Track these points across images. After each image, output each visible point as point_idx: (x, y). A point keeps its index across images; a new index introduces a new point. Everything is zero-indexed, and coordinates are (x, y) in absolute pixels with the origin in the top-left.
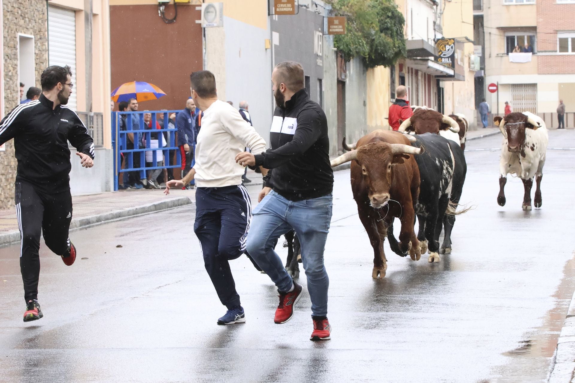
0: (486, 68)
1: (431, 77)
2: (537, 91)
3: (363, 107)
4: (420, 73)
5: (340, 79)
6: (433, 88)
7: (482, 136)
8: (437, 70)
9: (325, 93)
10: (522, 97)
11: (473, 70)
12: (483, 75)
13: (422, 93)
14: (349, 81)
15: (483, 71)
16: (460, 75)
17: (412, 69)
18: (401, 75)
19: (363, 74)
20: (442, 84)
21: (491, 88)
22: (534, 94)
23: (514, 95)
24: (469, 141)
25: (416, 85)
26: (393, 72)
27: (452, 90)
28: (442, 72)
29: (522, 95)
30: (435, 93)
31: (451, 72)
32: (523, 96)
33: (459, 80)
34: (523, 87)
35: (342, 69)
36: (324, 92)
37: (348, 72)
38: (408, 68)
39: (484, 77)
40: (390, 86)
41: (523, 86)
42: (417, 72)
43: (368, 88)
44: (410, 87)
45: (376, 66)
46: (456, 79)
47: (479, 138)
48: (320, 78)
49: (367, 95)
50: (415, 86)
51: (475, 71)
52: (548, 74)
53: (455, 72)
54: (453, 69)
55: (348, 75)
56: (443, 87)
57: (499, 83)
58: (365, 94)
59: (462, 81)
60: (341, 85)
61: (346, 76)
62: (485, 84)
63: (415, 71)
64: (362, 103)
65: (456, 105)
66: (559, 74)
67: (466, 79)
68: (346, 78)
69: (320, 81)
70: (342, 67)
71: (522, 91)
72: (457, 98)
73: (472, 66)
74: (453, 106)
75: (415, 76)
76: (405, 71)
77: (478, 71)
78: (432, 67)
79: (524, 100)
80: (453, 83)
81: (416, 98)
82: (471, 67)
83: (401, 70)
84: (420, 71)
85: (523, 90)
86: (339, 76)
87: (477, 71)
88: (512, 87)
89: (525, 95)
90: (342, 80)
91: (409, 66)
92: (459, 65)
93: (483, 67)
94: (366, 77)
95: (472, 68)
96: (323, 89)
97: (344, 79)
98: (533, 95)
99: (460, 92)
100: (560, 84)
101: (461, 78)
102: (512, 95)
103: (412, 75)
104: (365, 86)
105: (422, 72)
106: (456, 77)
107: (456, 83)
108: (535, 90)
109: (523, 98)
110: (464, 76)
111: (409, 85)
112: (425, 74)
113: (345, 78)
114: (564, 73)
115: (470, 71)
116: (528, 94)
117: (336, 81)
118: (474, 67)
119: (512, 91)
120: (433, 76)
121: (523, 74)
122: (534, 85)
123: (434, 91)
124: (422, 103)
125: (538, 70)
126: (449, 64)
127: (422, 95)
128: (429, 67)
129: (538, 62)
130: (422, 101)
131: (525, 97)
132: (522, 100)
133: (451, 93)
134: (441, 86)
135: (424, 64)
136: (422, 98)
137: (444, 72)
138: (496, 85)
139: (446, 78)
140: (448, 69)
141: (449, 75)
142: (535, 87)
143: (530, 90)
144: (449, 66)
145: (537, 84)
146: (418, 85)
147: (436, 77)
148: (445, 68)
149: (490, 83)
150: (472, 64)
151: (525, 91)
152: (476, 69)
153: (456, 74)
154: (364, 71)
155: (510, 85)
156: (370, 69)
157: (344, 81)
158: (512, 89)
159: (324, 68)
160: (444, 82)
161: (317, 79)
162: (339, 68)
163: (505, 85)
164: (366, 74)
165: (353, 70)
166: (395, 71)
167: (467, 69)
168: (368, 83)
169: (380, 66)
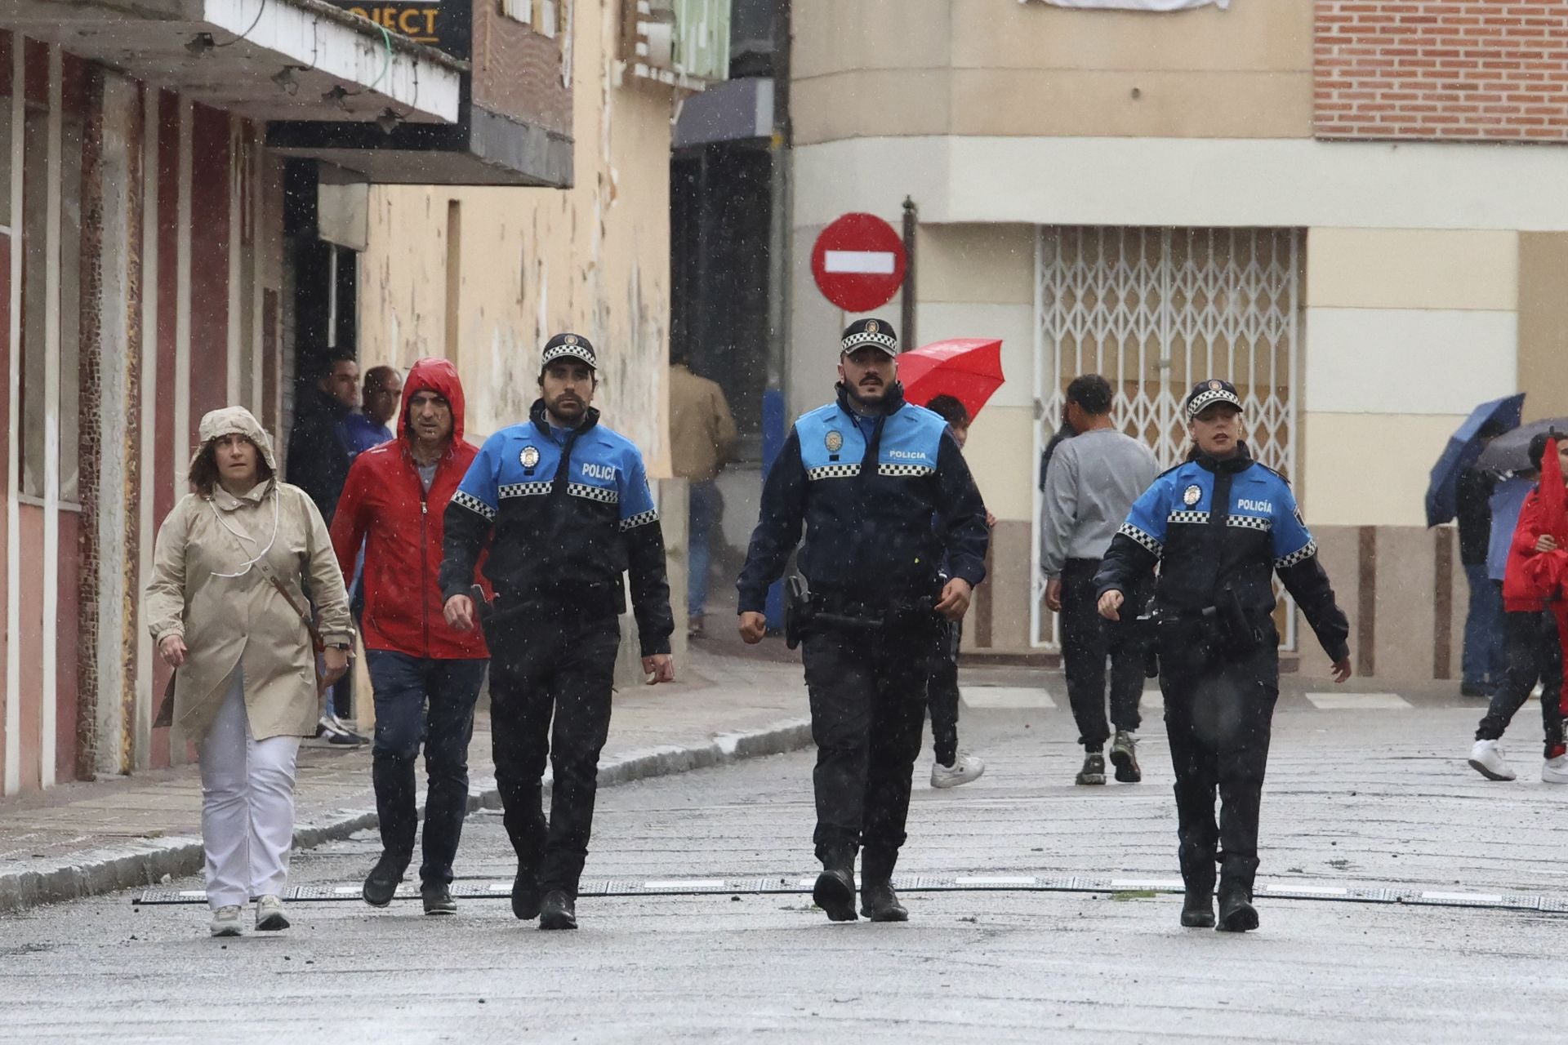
0: (801, 61)
1: (236, 132)
2: (1302, 308)
4: (116, 95)
6: (247, 243)
7: (728, 744)
8: (288, 70)
11: (668, 78)
12: (764, 124)
13: (137, 294)
15: (765, 89)
17: (37, 52)
20: (344, 209)
21: (839, 262)
22: (1273, 339)
25: (75, 213)
28: (339, 90)
29: (1153, 342)
30: (269, 295)
31: (430, 95)
32: (1165, 354)
33: (513, 177)
39: (775, 147)
41: (1166, 247)
44: (15, 231)
46: (478, 158)
47: (702, 761)
51: (685, 83)
52: (1421, 139)
53: (477, 98)
54: (448, 68)
56: (355, 241)
57: (924, 216)
59: (541, 184)
62: (786, 217)
63: (67, 72)
67: (585, 163)
71: (1154, 303)
72: (489, 359)
73: (657, 33)
75: (66, 125)
77: (713, 85)
78: (235, 43)
79: (1164, 395)
80: (454, 205)
81: (74, 341)
82: (641, 49)
84: (119, 72)
85: (1166, 294)
87: (700, 86)
88: (1050, 258)
89: (1178, 341)
92: (515, 23)
93: (767, 46)
95: (644, 60)
98: (1262, 341)
99: (521, 299)
100: (1533, 248)
101: (532, 156)
102: (1048, 336)
105: (140, 86)
106: (477, 146)
107: (482, 202)
108: (1283, 303)
109: (1165, 376)
110: (562, 140)
112: (169, 102)
115: (630, 85)
116: (1210, 339)
118: (675, 49)
119: (1050, 298)
120: (248, 129)
121: (1167, 129)
122: (1277, 248)
123: (251, 275)
124: (136, 400)
125: (1320, 92)
126: (421, 6)
127: (137, 316)
128: (206, 40)
129: (1322, 20)
130: (135, 372)
131: (1176, 363)
132: (1153, 389)
133: (433, 301)
134: (329, 231)
135: (164, 3)
136: (136, 345)
137: (356, 89)
138: (899, 230)
139: (378, 157)
140: (405, 62)
141: (411, 119)
142: (1284, 263)
143: (1233, 295)
144: (423, 32)
145: (1302, 233)
146: (92, 218)
147: (280, 131)
148: (369, 51)
149: (831, 216)
150: (655, 16)
151: (1179, 300)
152: (688, 65)
153: (477, 118)
155: (1037, 237)
158: (1051, 277)
160: (360, 190)
163: (976, 240)
167: (597, 70)
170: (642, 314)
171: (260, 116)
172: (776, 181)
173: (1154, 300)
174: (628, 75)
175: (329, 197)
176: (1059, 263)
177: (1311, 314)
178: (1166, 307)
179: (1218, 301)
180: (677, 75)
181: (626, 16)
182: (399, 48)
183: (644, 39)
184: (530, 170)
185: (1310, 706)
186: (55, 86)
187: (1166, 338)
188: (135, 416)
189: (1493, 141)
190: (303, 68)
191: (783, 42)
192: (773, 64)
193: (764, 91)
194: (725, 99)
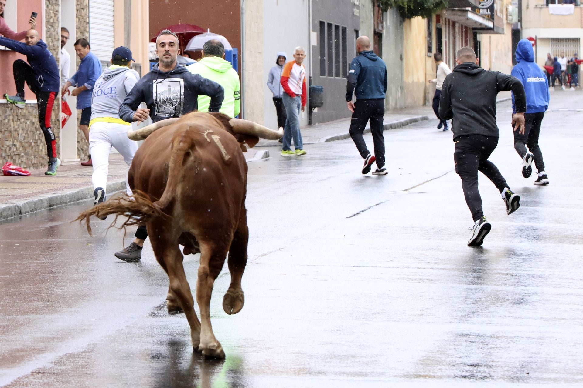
0: (523, 20)
2: (580, 46)
3: (400, 61)
4: (457, 25)
5: (377, 30)
6: (470, 41)
8: (476, 22)
11: (511, 22)
12: (519, 27)
14: (386, 32)
16: (499, 28)
17: (449, 20)
18: (438, 27)
19: (400, 25)
20: (480, 37)
22: (577, 50)
23: (554, 51)
25: (453, 38)
26: (430, 23)
27: (489, 44)
28: (481, 24)
31: (490, 24)
32: (565, 51)
33: (498, 33)
34: (565, 42)
35: (379, 19)
37: (384, 23)
38: (445, 19)
39: (521, 30)
40: (426, 39)
41: (564, 40)
42: (454, 23)
43: (405, 41)
44: (447, 40)
45: (414, 16)
48: (357, 29)
49: (404, 48)
51: (513, 23)
53: (495, 24)
54: (492, 21)
55: (385, 26)
56: (480, 40)
57: (538, 37)
58: (402, 46)
59: (500, 34)
60: (377, 37)
61: (382, 27)
64: (399, 56)
65: (493, 60)
67: (505, 32)
68: (383, 30)
69: (357, 32)
70: (379, 17)
71: (563, 46)
72: (494, 54)
73: (510, 17)
74: (490, 62)
75: (452, 28)
76: (442, 21)
78: (470, 19)
80: (490, 37)
82: (508, 19)
83: (438, 21)
84: (457, 22)
85: (565, 45)
86: (376, 27)
89: (566, 51)
90: (379, 32)
92: (498, 17)
94: (402, 29)
95: (510, 21)
97: (381, 31)
99: (497, 47)
101: (500, 31)
102: (552, 50)
103: (449, 27)
104: (402, 38)
105: (459, 24)
106: (495, 30)
107: (493, 36)
108: (578, 46)
110: (503, 29)
111: (446, 38)
112: (462, 26)
115: (508, 23)
116: (570, 50)
117: (373, 33)
118: (512, 19)
119: (552, 46)
120: (470, 29)
121: (564, 27)
122: (577, 40)
123: (471, 44)
125: (581, 23)
126: (488, 15)
128: (468, 19)
129: (581, 15)
131: (566, 53)
133: (488, 47)
134: (478, 40)
135: (463, 15)
137: (483, 24)
138: (535, 39)
139: (484, 31)
141: (488, 27)
142: (578, 42)
143: (572, 45)
144: (489, 17)
145: (580, 39)
146: (455, 38)
147: (473, 29)
148: (484, 20)
150: (510, 15)
151: (566, 46)
152: (513, 21)
153: (495, 27)
154: (401, 22)
155: (550, 40)
156: (407, 20)
157: (382, 32)
158: (552, 43)
159: (361, 18)
160: (481, 35)
161: (354, 30)
162: (376, 18)
163: (544, 40)
164: (403, 26)
165: (390, 20)
166: (432, 23)
167: (505, 21)
168: (404, 35)
169: (418, 17)
170: (509, 48)
171: (471, 27)
172: (520, 34)
175: (478, 36)
178: (565, 47)
181: (507, 15)
182: (487, 19)
186: (451, 24)
191: (521, 18)
192: (520, 20)
193: (519, 24)
194: (516, 24)
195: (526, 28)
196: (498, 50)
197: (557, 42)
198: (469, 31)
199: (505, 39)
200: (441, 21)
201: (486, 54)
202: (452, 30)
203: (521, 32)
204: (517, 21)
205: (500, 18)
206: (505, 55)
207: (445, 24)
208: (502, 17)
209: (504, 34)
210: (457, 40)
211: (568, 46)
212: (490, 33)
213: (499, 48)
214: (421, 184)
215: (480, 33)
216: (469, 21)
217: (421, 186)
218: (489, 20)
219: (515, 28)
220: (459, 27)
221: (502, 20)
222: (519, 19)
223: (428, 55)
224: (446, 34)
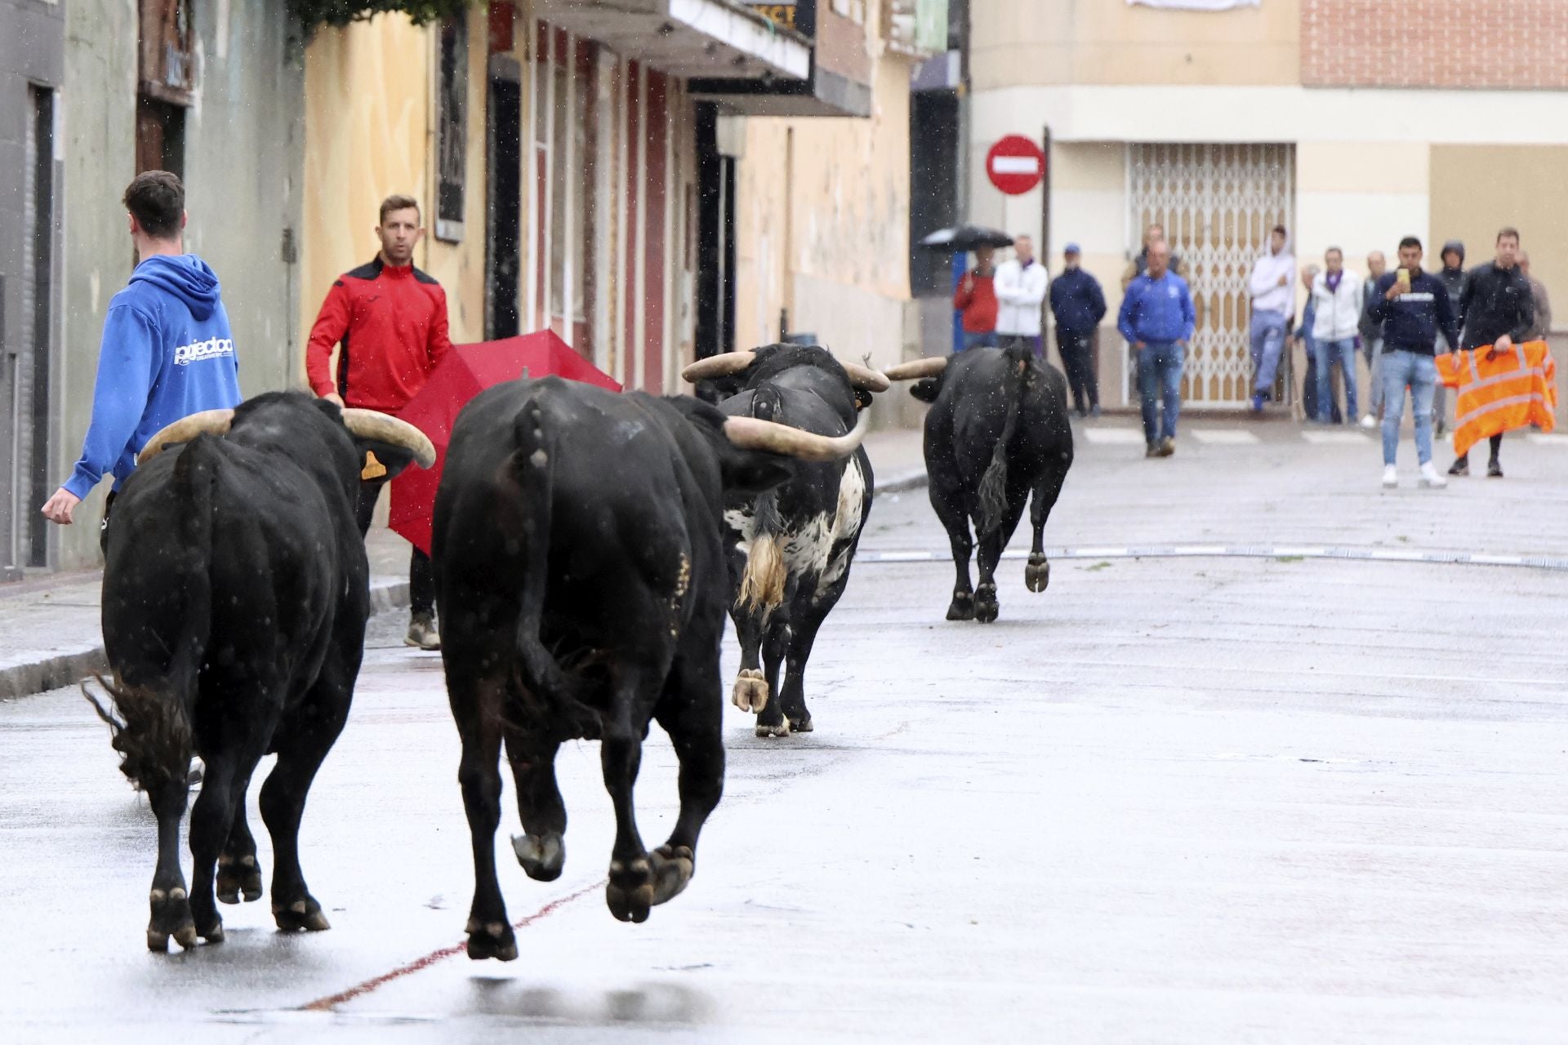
0: (977, 40)
1: (670, 85)
2: (1293, 191)
3: (284, 265)
4: (605, 66)
5: (156, 88)
6: (676, 155)
8: (714, 47)
9: (66, 168)
10: (1201, 229)
11: (909, 50)
12: (953, 79)
14: (204, 100)
16: (844, 81)
17: (561, 37)
18: (498, 74)
19: (288, 59)
20: (732, 133)
21: (1004, 165)
22: (1275, 213)
23: (1147, 213)
24: (884, 495)
25: (582, 137)
26: (457, 50)
27: (781, 174)
28: (741, 59)
29: (1200, 214)
30: (688, 187)
31: (792, 61)
32: (1208, 220)
33: (837, 112)
34: (1208, 165)
35: (170, 27)
36: (60, 164)
37: (199, 47)
38: (542, 24)
39: (961, 94)
40: (433, 141)
42: (589, 51)
43: (312, 154)
44: (549, 147)
45: (367, 13)
46: (817, 100)
48: (45, 80)
49: (305, 190)
50: (577, 141)
51: (920, 53)
52: (1370, 85)
53: (819, 62)
54: (803, 44)
55: (202, 64)
56: (735, 152)
57: (1056, 136)
58: (294, 178)
59: (850, 115)
60: (153, 127)
61: (187, 73)
62: (968, 137)
63: (579, 51)
64: (278, 240)
65: (805, 265)
66: (1437, 87)
68: (190, 88)
69: (42, 96)
70: (171, 16)
71: (1199, 189)
72: (809, 226)
73: (903, 22)
74: (788, 273)
76: (524, 41)
77: (934, 55)
78: (687, 29)
79: (1207, 247)
80: (790, 131)
82: (895, 32)
83: (501, 41)
84: (608, 48)
85: (1208, 183)
86: (150, 69)
87: (928, 55)
88: (1134, 161)
89: (1215, 215)
90: (168, 96)
91: (542, 17)
92: (839, 15)
93: (960, 30)
94: (299, 78)
95: (899, 40)
96: (59, 152)
97: (177, 90)
99: (827, 189)
100: (1439, 152)
101: (850, 100)
102: (1134, 210)
103: (561, 75)
104: (294, 136)
105: (621, 57)
106: (819, 92)
107: (808, 128)
108: (1282, 189)
109: (1207, 235)
110: (864, 88)
111: (541, 137)
112: (634, 67)
113: (185, 84)
114: (1466, 82)
115: (890, 55)
116: (1236, 212)
117: (132, 101)
118: (915, 34)
119: (1134, 187)
120: (677, 81)
121: (1209, 79)
122: (1279, 154)
123: (679, 175)
124: (615, 251)
125: (1304, 57)
126: (784, 6)
127: (615, 203)
128: (668, 28)
129: (1306, 12)
130: (615, 235)
131: (1214, 227)
132: (1199, 242)
133: (778, 190)
134: (723, 148)
135: (644, 5)
136: (615, 218)
137: (753, 58)
138: (1040, 144)
139: (761, 100)
140: (779, 38)
141: (781, 76)
142: (1282, 164)
143: (1250, 184)
144: (785, 21)
145: (1293, 146)
146: (591, 137)
147: (696, 85)
148: (760, 33)
149: (996, 136)
150: (905, 11)
151: (1216, 187)
152: (922, 42)
153: (819, 76)
154: (290, 40)
155: (1127, 148)
156: (327, 33)
157: (180, 100)
158: (1136, 173)
159: (67, 16)
160: (740, 121)
161: (25, 87)
162: (152, 20)
163: (1089, 150)
164: (302, 63)
165: (230, 33)
166: (466, 49)
167: (875, 46)
168: (310, 120)
169: (392, 13)
170: (893, 198)
171: (685, 74)
172: (961, 115)
173: (1200, 187)
174: (887, 49)
175: (723, 126)
176: (1140, 164)
177: (1300, 196)
178: (1208, 191)
179: (1241, 189)
180: (915, 48)
181: (885, 10)
182: (778, 31)
183: (897, 26)
184: (847, 107)
185: (1306, 441)
186: (571, 56)
187: (1208, 213)
188: (614, 264)
189: (1416, 86)
190: (722, 44)
191: (966, 26)
192: (959, 42)
193: (954, 58)
194: (937, 63)
195: (994, 86)
196: (835, 210)
197: (1167, 163)
198: (671, 101)
199: (873, 146)
200: (518, 43)
201: (765, 231)
202: (578, 91)
203: (962, 104)
204: (943, 44)
205: (851, 23)
206: (872, 240)
207: (542, 59)
208: (857, 18)
209: (867, 116)
210: (605, 194)
211: (1229, 188)
212: (792, 113)
213: (838, 194)
214: (404, 971)
215: (734, 111)
216: (673, 42)
217: (402, 980)
218: (782, 33)
219: (926, 85)
220: (617, 70)
221: (864, 37)
222: (957, 30)
223: (441, 233)
224: (541, 113)
